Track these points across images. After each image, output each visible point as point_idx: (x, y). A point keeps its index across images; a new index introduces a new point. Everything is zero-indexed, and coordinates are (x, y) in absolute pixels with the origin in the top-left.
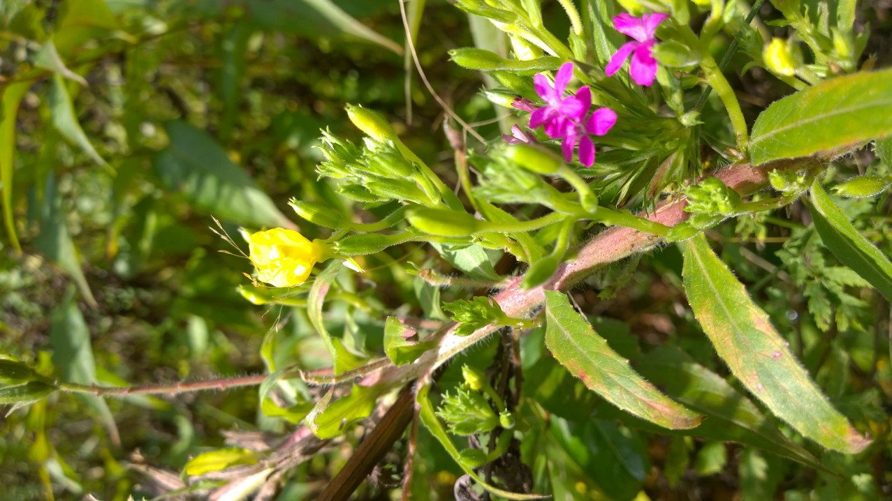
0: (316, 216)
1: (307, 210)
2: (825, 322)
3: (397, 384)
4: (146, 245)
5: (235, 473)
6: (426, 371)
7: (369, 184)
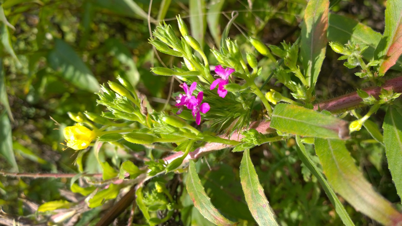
0: (95, 119)
1: (91, 117)
2: (307, 178)
3: (130, 184)
4: (42, 90)
5: (61, 211)
6: (141, 181)
7: (115, 113)
